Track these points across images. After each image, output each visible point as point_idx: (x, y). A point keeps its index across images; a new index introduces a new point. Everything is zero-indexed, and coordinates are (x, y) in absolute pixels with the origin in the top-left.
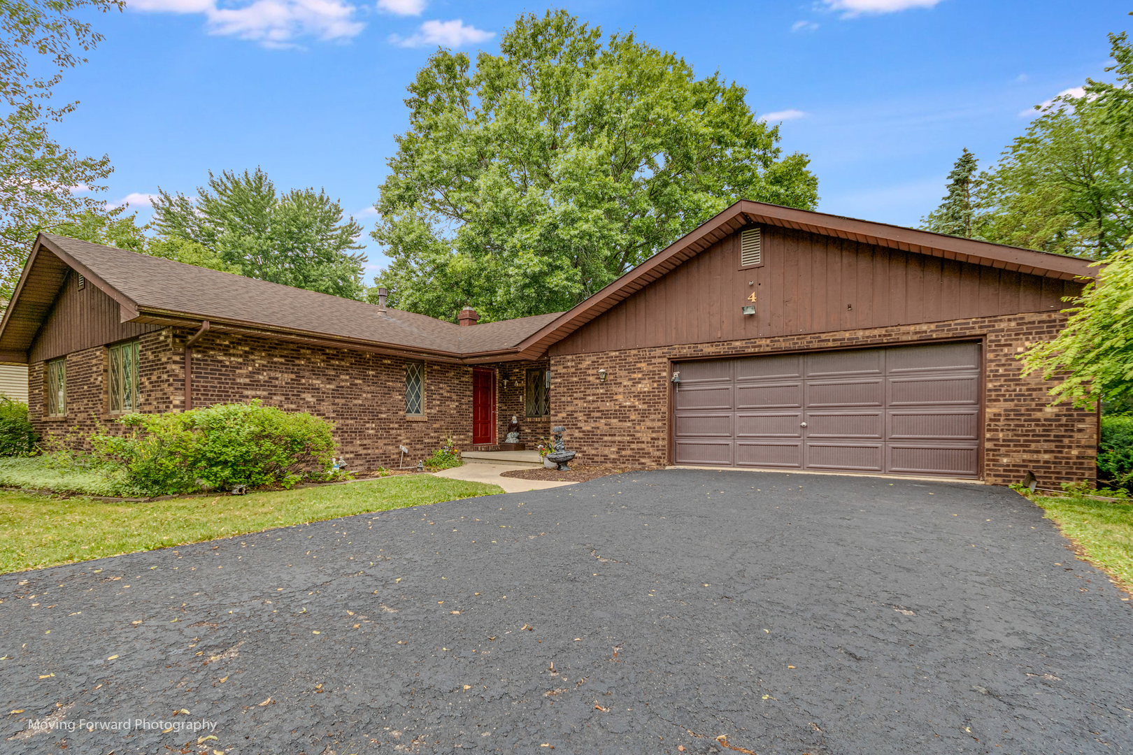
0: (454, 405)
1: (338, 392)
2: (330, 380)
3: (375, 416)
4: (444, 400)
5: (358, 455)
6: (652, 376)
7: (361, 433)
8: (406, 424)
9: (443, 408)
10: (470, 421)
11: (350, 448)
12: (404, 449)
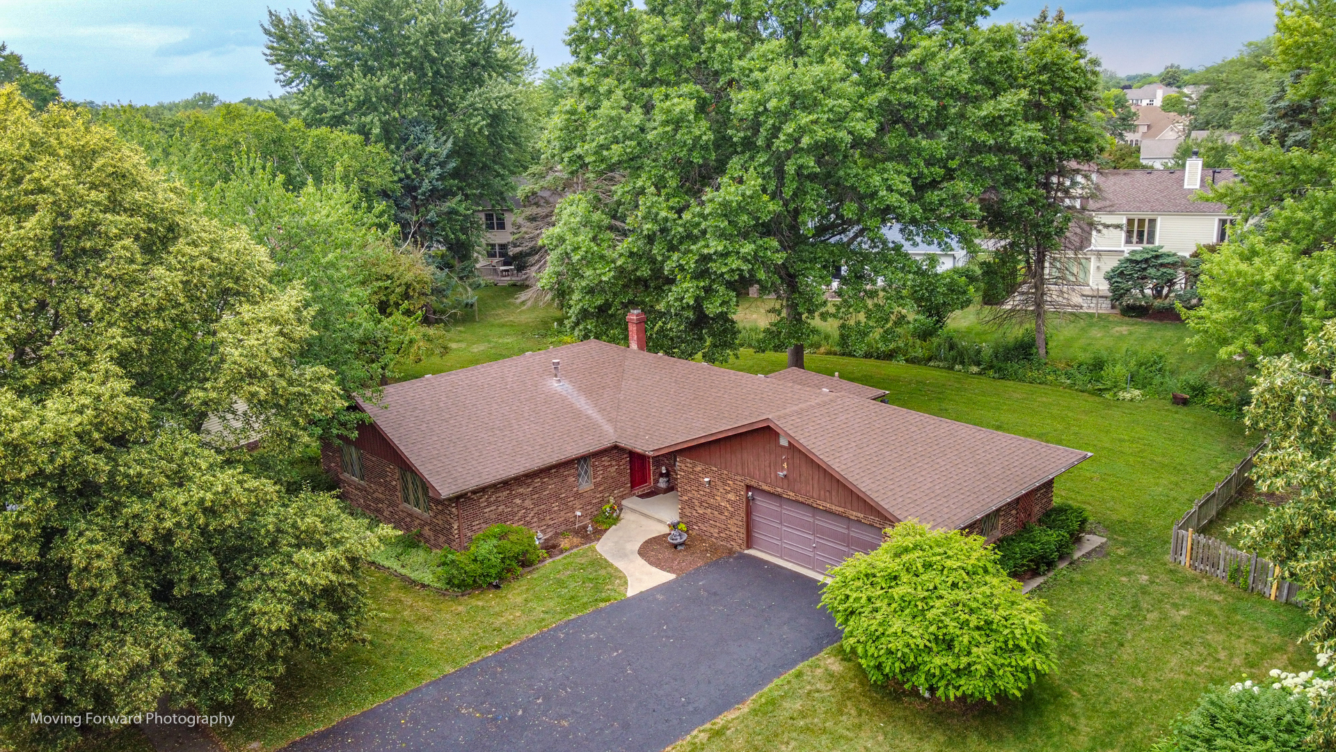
0: (614, 469)
1: (534, 492)
2: (528, 486)
3: (558, 498)
4: (605, 468)
5: (548, 526)
6: (736, 491)
7: (549, 511)
8: (578, 495)
9: (605, 475)
10: (628, 476)
11: (544, 523)
12: (579, 513)
